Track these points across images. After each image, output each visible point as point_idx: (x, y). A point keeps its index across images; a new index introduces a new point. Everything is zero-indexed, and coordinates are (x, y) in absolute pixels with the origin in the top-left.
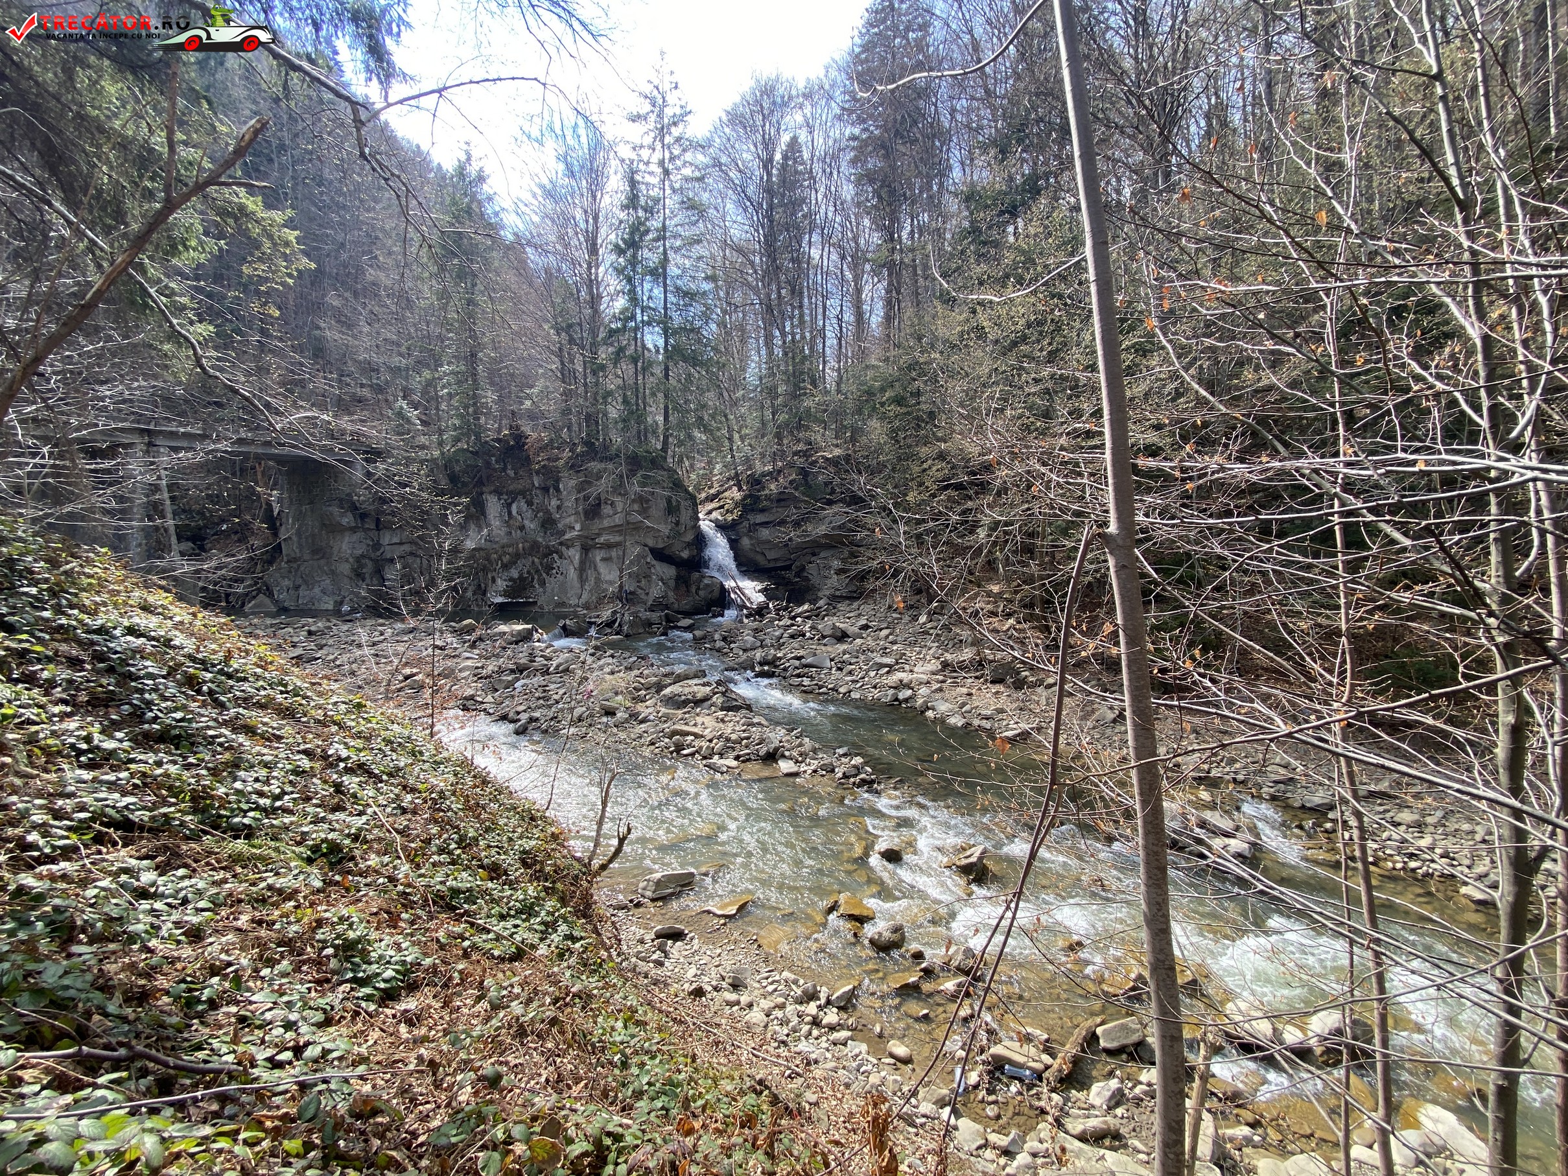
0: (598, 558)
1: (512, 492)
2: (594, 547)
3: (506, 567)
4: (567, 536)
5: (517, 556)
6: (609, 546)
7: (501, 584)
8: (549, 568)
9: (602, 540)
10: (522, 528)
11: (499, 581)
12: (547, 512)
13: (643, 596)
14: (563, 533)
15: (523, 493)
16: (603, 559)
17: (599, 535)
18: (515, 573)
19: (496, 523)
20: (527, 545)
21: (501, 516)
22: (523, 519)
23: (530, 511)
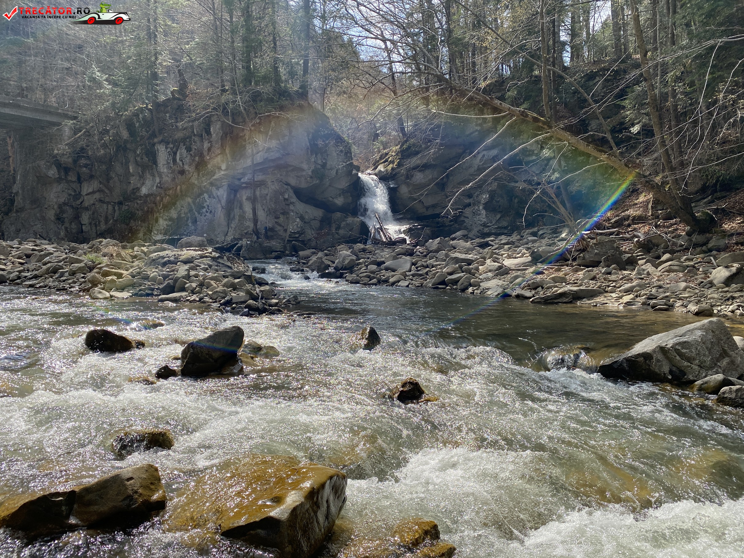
0: (244, 198)
1: (176, 141)
2: (241, 187)
3: (166, 207)
4: (217, 176)
6: (253, 186)
7: (162, 223)
8: (200, 207)
9: (246, 179)
10: (182, 172)
12: (201, 156)
13: (281, 233)
14: (214, 173)
15: (183, 140)
17: (243, 174)
18: (174, 214)
21: (168, 163)
22: (183, 164)
23: (189, 156)
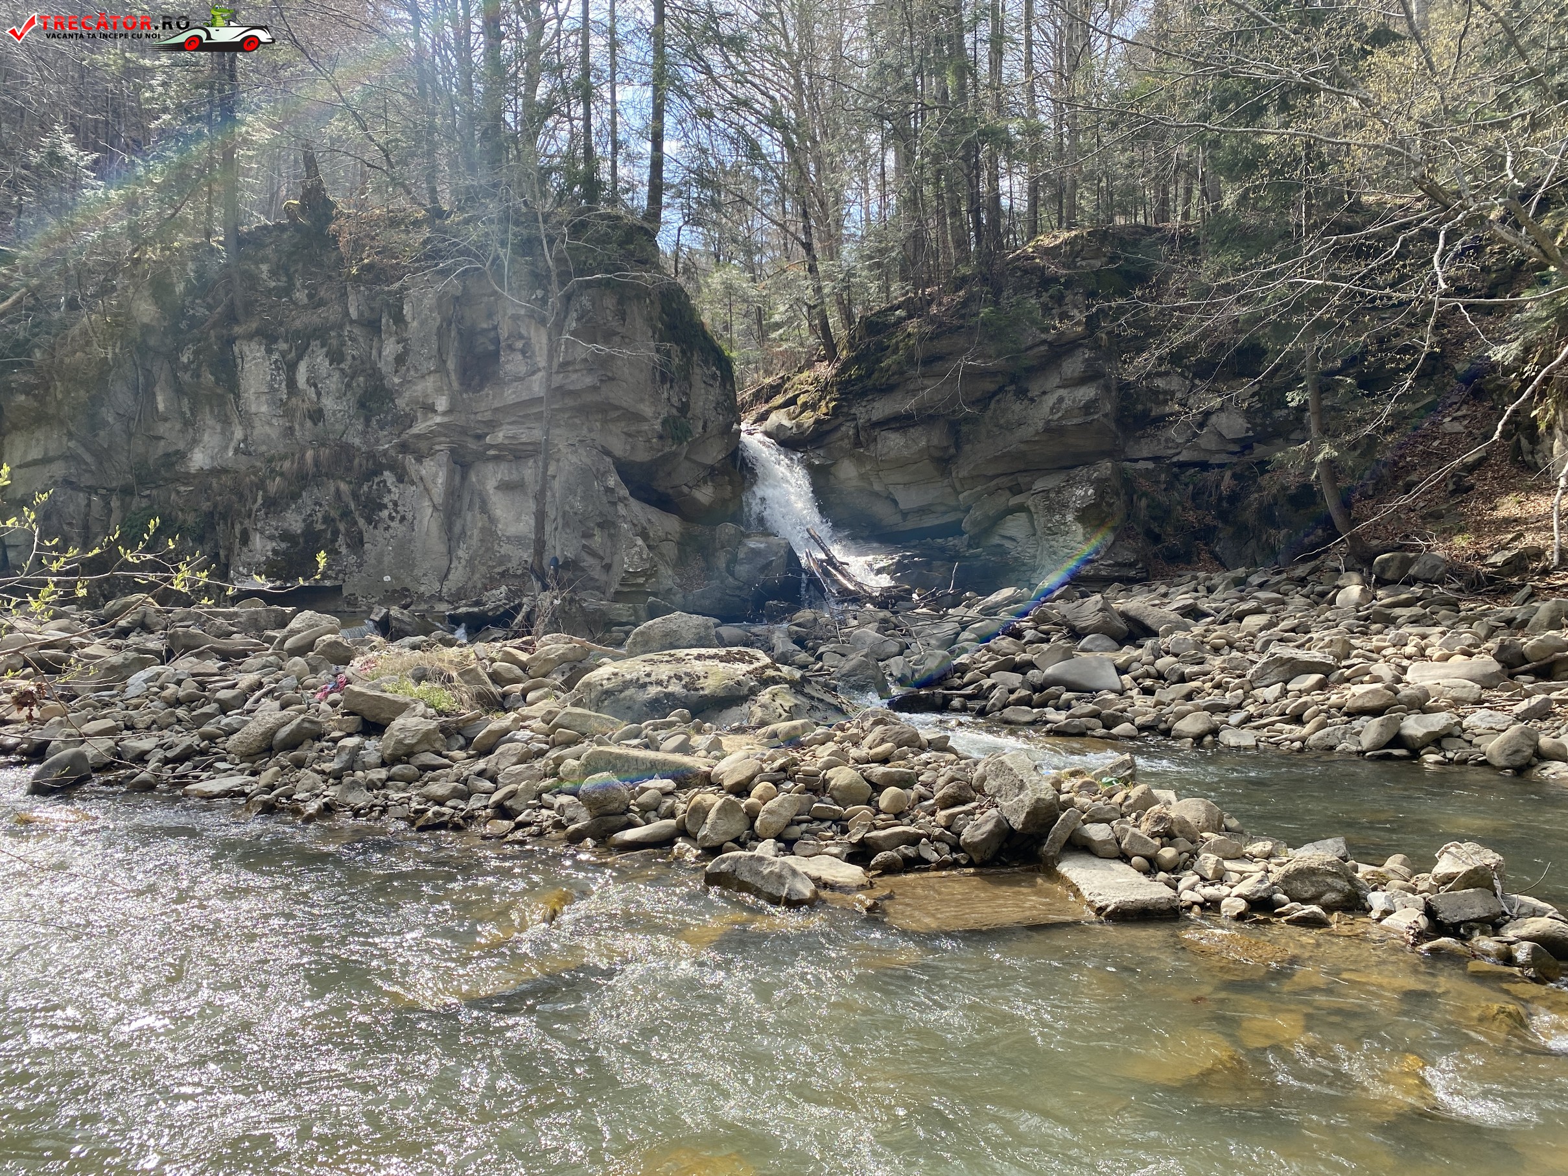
0: (491, 485)
1: (297, 334)
2: (482, 457)
3: (273, 505)
4: (419, 428)
5: (302, 480)
6: (516, 454)
7: (262, 546)
8: (372, 507)
9: (499, 437)
10: (317, 415)
11: (257, 541)
12: (375, 375)
13: (597, 573)
14: (411, 420)
15: (319, 333)
16: (506, 487)
17: (493, 425)
18: (294, 522)
19: (260, 407)
20: (325, 452)
21: (273, 390)
22: (319, 394)
23: (336, 376)
